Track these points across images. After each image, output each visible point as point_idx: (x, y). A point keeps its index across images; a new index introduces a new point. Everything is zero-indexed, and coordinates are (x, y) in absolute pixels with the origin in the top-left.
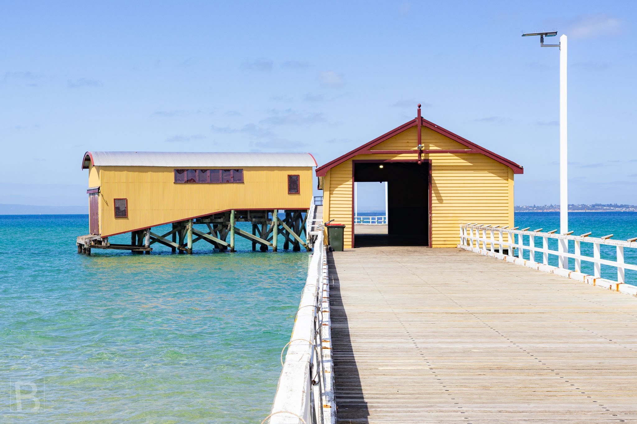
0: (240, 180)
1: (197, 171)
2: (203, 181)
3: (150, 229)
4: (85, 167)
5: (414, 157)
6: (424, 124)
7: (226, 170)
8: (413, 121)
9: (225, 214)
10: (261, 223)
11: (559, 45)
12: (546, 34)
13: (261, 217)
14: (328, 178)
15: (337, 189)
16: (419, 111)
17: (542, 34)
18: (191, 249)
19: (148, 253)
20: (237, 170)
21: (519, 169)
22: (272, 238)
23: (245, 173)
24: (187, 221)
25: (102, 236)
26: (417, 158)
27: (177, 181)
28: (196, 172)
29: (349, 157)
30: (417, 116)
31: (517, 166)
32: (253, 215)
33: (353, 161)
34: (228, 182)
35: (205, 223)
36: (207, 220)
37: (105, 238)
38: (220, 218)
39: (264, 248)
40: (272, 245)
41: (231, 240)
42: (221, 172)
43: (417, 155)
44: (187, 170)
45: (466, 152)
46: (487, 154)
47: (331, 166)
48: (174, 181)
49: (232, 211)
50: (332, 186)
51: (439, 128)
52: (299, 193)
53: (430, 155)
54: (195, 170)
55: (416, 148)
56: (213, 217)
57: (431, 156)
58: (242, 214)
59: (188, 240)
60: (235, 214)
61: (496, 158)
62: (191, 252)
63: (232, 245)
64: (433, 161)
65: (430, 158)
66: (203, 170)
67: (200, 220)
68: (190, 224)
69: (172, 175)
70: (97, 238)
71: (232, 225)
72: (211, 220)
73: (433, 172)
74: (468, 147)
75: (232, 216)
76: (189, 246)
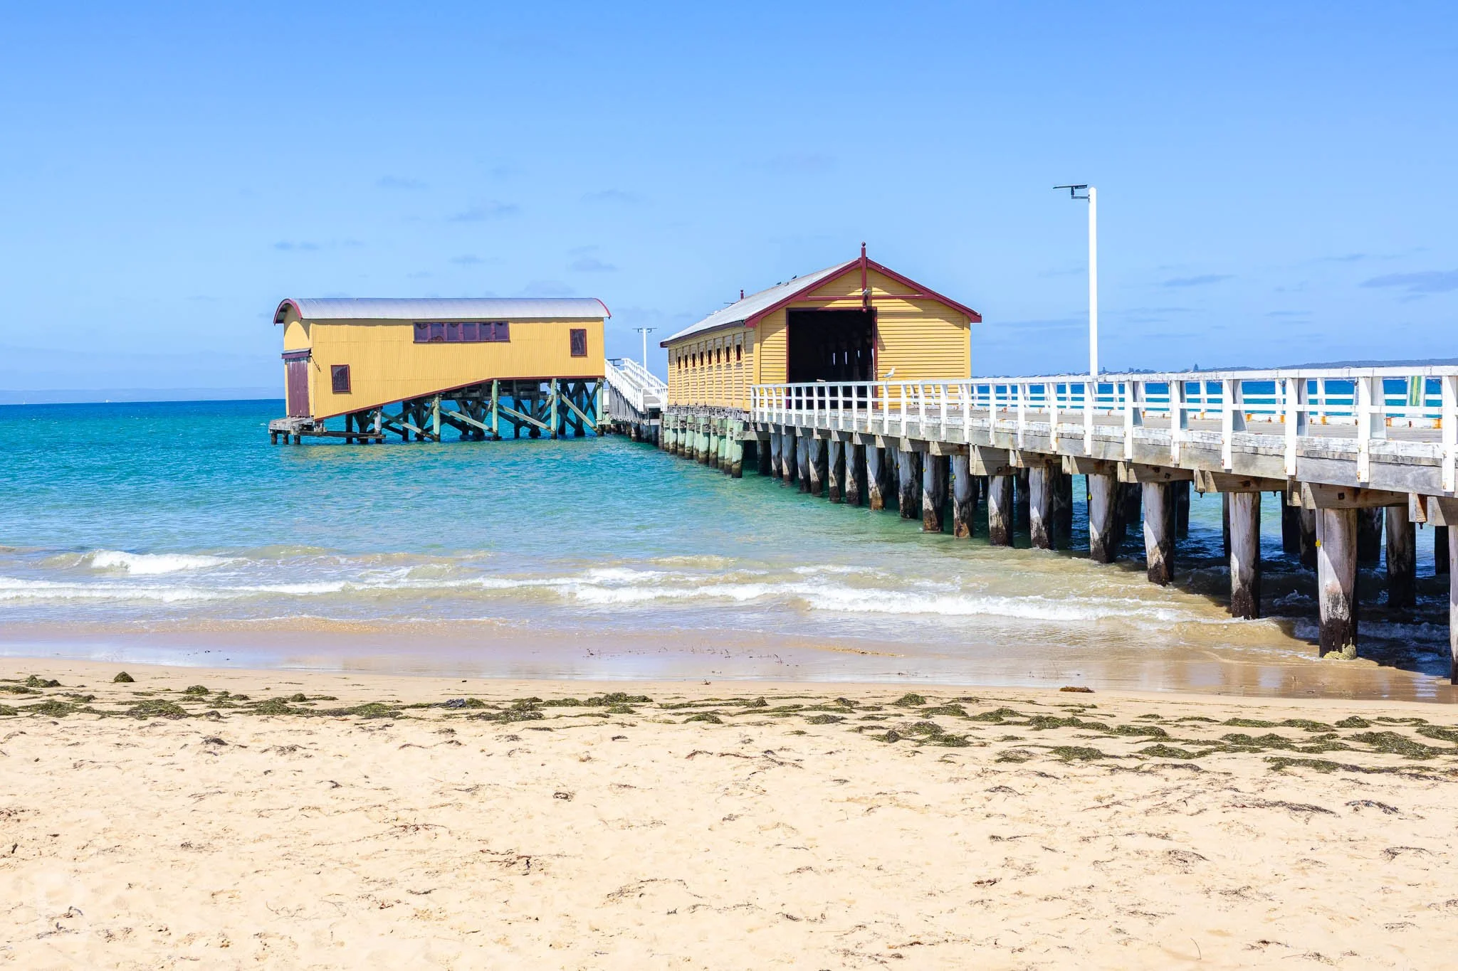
0: (504, 337)
1: (445, 325)
2: (452, 339)
3: (382, 407)
4: (278, 321)
5: (859, 304)
6: (869, 265)
7: (485, 323)
8: (857, 262)
9: (485, 387)
10: (529, 398)
11: (1087, 198)
12: (1077, 187)
13: (532, 390)
14: (758, 329)
15: (769, 338)
16: (864, 251)
17: (1072, 187)
18: (439, 435)
19: (379, 441)
20: (501, 324)
21: (976, 318)
22: (549, 416)
23: (511, 325)
24: (431, 396)
25: (315, 418)
26: (861, 305)
27: (418, 339)
28: (443, 325)
29: (784, 304)
30: (860, 256)
31: (975, 314)
32: (520, 386)
33: (787, 309)
34: (488, 340)
35: (453, 399)
36: (458, 395)
37: (319, 421)
38: (475, 391)
39: (535, 433)
40: (550, 428)
41: (494, 422)
42: (478, 325)
43: (861, 301)
44: (432, 324)
45: (917, 298)
46: (941, 300)
47: (761, 316)
48: (413, 340)
49: (495, 382)
50: (764, 334)
51: (886, 269)
52: (586, 356)
53: (873, 301)
54: (443, 324)
55: (861, 294)
56: (466, 391)
57: (875, 303)
58: (507, 385)
59: (435, 421)
60: (498, 385)
61: (950, 305)
62: (437, 439)
63: (495, 429)
64: (878, 309)
65: (873, 305)
66: (453, 324)
67: (447, 395)
68: (436, 400)
69: (411, 329)
70: (306, 422)
71: (495, 401)
72: (463, 394)
73: (879, 320)
74: (919, 293)
75: (494, 388)
76: (436, 431)
